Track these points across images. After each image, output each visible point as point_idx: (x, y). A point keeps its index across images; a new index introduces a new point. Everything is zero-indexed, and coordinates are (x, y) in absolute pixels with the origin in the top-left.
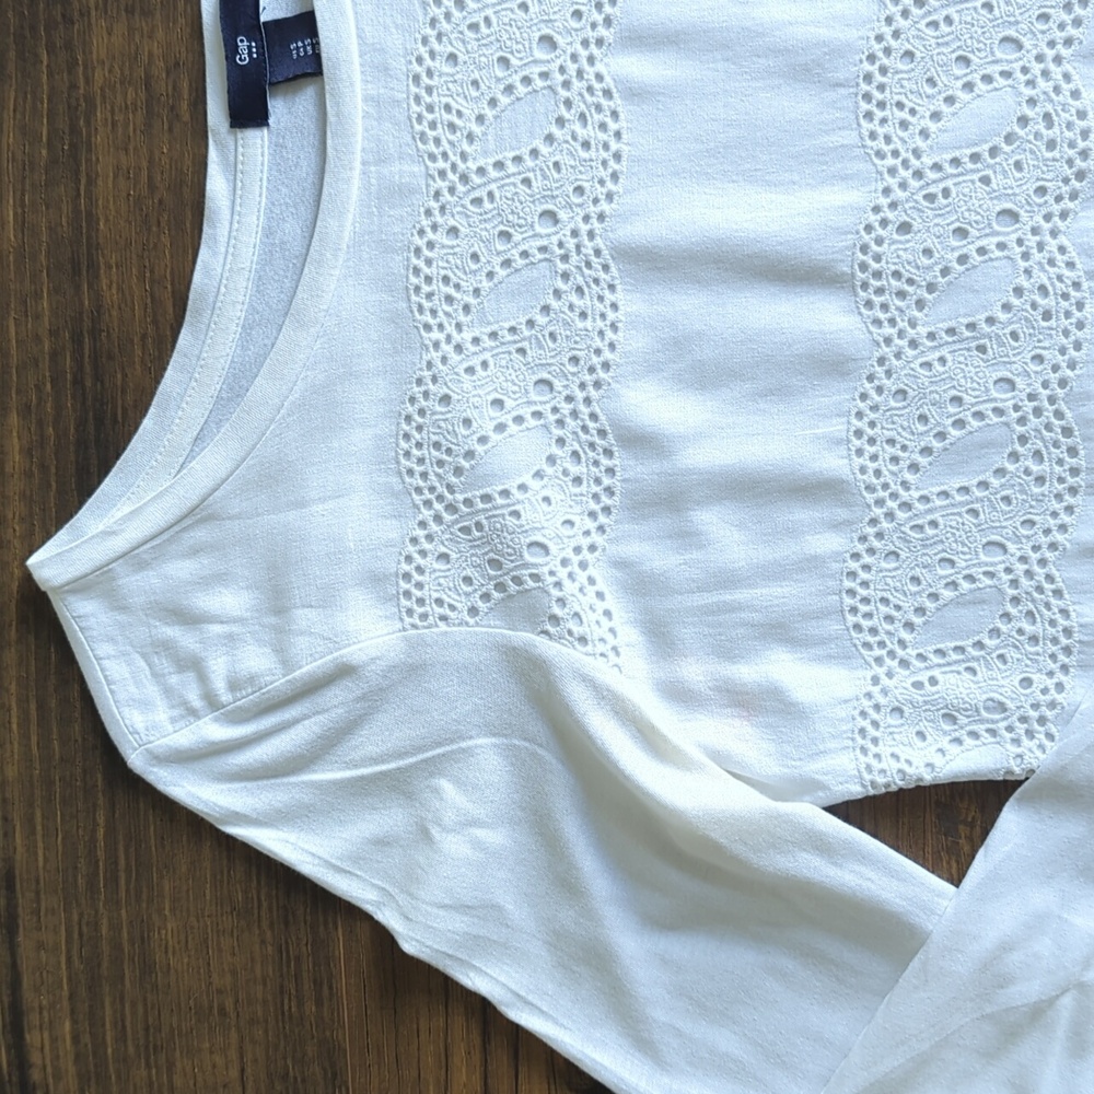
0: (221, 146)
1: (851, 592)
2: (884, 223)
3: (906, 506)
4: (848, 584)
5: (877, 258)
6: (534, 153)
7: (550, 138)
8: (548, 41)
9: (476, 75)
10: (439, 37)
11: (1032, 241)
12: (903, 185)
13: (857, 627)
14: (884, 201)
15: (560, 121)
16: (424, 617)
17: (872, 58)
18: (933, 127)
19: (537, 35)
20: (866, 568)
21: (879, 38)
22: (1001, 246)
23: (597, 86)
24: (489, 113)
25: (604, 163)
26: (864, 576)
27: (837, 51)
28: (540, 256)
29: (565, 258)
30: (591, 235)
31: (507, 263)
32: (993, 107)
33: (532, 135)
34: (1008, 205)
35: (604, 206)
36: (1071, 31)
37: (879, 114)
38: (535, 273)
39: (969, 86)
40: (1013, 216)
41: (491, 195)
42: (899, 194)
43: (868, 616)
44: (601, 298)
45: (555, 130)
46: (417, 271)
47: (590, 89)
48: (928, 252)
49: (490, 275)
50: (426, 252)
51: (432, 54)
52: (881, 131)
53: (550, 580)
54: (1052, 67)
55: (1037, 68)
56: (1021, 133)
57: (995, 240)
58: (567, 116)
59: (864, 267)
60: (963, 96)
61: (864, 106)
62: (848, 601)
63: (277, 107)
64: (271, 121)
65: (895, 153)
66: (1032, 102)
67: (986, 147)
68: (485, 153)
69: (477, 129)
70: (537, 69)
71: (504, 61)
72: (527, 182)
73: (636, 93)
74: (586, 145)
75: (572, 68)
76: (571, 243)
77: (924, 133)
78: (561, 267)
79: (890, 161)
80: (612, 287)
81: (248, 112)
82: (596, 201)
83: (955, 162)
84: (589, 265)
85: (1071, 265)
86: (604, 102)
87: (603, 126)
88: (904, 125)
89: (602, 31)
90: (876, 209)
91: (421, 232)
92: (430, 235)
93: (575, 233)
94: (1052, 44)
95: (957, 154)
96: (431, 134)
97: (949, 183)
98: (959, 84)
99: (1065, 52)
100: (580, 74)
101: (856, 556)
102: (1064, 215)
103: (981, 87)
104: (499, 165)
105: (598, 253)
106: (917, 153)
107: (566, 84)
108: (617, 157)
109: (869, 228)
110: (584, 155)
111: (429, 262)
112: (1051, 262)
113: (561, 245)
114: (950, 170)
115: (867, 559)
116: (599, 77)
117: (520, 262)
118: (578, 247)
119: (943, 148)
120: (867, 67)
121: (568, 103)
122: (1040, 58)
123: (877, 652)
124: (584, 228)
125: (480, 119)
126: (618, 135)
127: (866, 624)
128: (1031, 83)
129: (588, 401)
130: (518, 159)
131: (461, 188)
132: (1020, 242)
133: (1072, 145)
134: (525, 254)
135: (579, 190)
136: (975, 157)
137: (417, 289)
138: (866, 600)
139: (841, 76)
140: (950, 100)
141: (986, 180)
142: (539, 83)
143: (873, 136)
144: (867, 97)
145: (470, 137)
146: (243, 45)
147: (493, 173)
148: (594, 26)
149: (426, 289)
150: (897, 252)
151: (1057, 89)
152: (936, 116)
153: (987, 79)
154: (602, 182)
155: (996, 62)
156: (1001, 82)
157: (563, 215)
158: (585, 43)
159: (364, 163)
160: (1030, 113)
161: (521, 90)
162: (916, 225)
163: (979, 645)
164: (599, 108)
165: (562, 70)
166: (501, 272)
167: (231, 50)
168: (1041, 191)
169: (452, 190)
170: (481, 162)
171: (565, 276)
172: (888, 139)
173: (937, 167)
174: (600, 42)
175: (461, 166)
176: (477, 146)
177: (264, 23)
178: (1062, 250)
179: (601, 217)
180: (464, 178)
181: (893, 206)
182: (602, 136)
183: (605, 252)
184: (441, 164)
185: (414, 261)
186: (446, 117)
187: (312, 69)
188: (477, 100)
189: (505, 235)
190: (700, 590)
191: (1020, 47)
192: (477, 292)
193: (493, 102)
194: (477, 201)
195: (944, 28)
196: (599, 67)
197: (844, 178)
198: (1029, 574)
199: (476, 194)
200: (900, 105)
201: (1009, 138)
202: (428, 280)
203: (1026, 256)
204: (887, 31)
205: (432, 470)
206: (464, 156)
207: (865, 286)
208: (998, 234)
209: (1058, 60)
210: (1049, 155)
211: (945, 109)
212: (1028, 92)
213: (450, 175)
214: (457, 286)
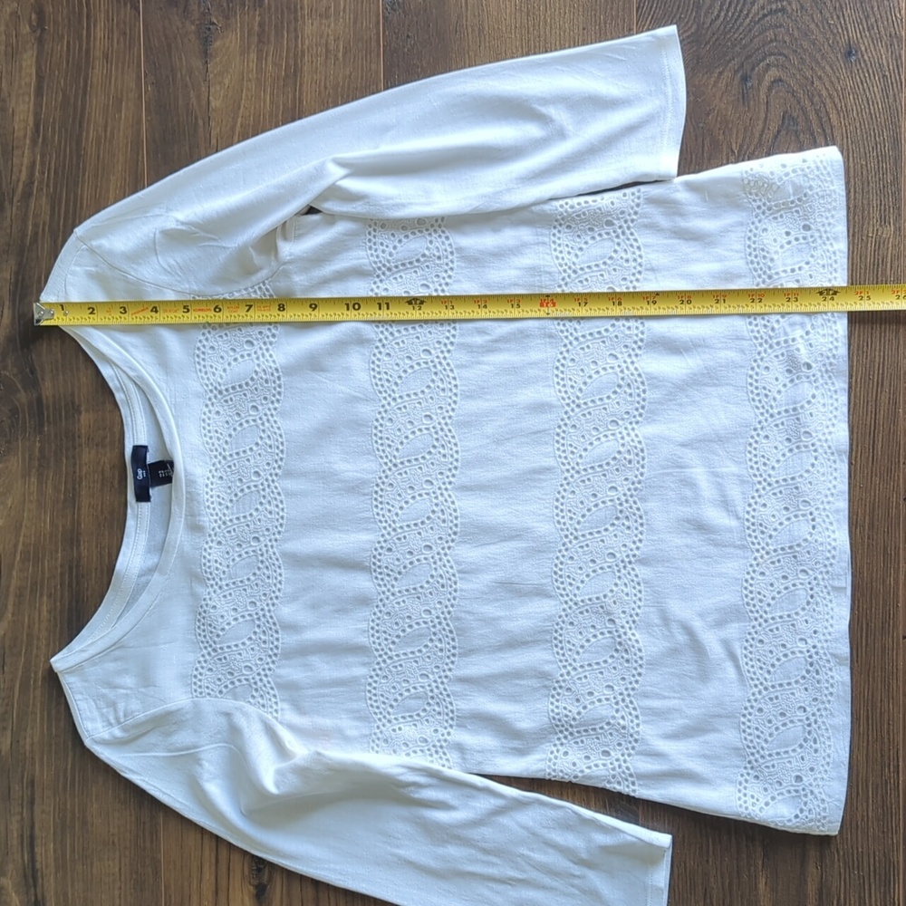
0: (132, 507)
1: (370, 691)
2: (382, 548)
3: (390, 658)
4: (368, 688)
5: (379, 561)
6: (251, 515)
7: (257, 510)
8: (257, 473)
9: (230, 484)
10: (216, 470)
11: (437, 557)
12: (389, 534)
13: (372, 706)
14: (382, 539)
15: (261, 503)
16: (201, 693)
17: (377, 485)
18: (400, 512)
19: (253, 471)
20: (376, 682)
21: (380, 478)
22: (426, 559)
23: (275, 491)
24: (234, 499)
25: (277, 520)
26: (374, 685)
27: (364, 482)
28: (252, 554)
29: (262, 555)
30: (272, 547)
31: (240, 556)
32: (423, 505)
33: (250, 508)
34: (428, 544)
35: (277, 536)
36: (451, 479)
37: (380, 506)
38: (251, 560)
39: (414, 498)
40: (430, 548)
41: (234, 530)
42: (388, 537)
43: (376, 701)
44: (275, 571)
45: (259, 507)
46: (205, 557)
47: (273, 492)
48: (398, 560)
49: (233, 560)
50: (209, 550)
51: (213, 476)
52: (381, 513)
53: (252, 681)
54: (444, 492)
55: (439, 492)
56: (432, 516)
57: (423, 556)
58: (263, 501)
59: (374, 564)
60: (411, 501)
61: (375, 503)
62: (368, 695)
63: (153, 492)
64: (152, 500)
65: (386, 522)
66: (437, 505)
67: (420, 521)
68: (233, 514)
69: (229, 505)
70: (252, 484)
71: (240, 480)
72: (248, 525)
73: (289, 494)
74: (270, 513)
75: (266, 483)
76: (264, 549)
77: (397, 514)
78: (260, 558)
79: (384, 524)
80: (279, 567)
81: (143, 496)
82: (274, 534)
83: (408, 526)
84: (271, 558)
85: (452, 567)
86: (278, 497)
87: (277, 506)
88: (389, 511)
89: (277, 471)
90: (379, 542)
91: (207, 543)
92: (211, 544)
93: (266, 546)
94: (444, 483)
95: (409, 523)
96: (212, 506)
97: (406, 534)
98: (410, 497)
99: (449, 487)
100: (269, 486)
101: (371, 677)
102: (449, 548)
103: (418, 498)
104: (238, 519)
105: (274, 554)
106: (394, 522)
107: (264, 490)
108: (282, 518)
109: (376, 549)
110: (270, 516)
111: (210, 554)
112: (445, 566)
113: (260, 550)
114: (406, 529)
115: (376, 678)
116: (276, 488)
117: (245, 556)
118: (267, 551)
119: (404, 521)
120: (376, 488)
121: (264, 497)
122: (440, 488)
123: (379, 716)
124: (269, 544)
125: (231, 501)
126: (283, 509)
127: (375, 704)
128: (436, 498)
129: (269, 611)
130: (245, 517)
131: (223, 527)
132: (433, 558)
133: (452, 522)
134: (247, 553)
135: (268, 530)
136: (416, 525)
137: (205, 564)
138: (375, 695)
139: (366, 491)
140: (407, 502)
141: (419, 533)
142: (253, 489)
143: (378, 514)
144: (376, 499)
145: (227, 507)
146: (140, 472)
147: (235, 521)
148: (274, 469)
149: (208, 564)
150: (387, 558)
151: (446, 501)
152: (401, 508)
153: (420, 495)
154: (276, 527)
155: (424, 489)
156: (425, 496)
157: (262, 539)
158: (271, 475)
159: (186, 515)
160: (436, 509)
161: (247, 491)
162: (394, 549)
163: (418, 715)
164: (276, 499)
165: (262, 484)
166: (238, 559)
167: (135, 474)
168: (441, 538)
169: (219, 527)
170: (231, 517)
171: (262, 562)
172: (383, 516)
173: (401, 527)
174: (276, 475)
175: (223, 518)
176: (230, 511)
177: (149, 465)
178: (448, 561)
179: (276, 540)
180: (224, 523)
181: (385, 541)
182: (277, 510)
183: (277, 554)
184: (215, 517)
185: (204, 553)
186: (218, 500)
187: (168, 480)
188: (230, 494)
189: (239, 545)
190: (311, 688)
191: (432, 484)
192: (228, 566)
193: (236, 495)
194: (229, 532)
195: (404, 475)
196: (277, 484)
197: (368, 530)
198: (437, 687)
199: (228, 529)
200: (388, 503)
201: (429, 518)
202: (209, 561)
203: (435, 563)
204: (383, 475)
205: (208, 635)
206: (224, 515)
207: (375, 571)
208: (423, 554)
209: (446, 489)
210: (443, 525)
211: (405, 506)
212: (435, 501)
213: (219, 522)
214: (221, 564)
